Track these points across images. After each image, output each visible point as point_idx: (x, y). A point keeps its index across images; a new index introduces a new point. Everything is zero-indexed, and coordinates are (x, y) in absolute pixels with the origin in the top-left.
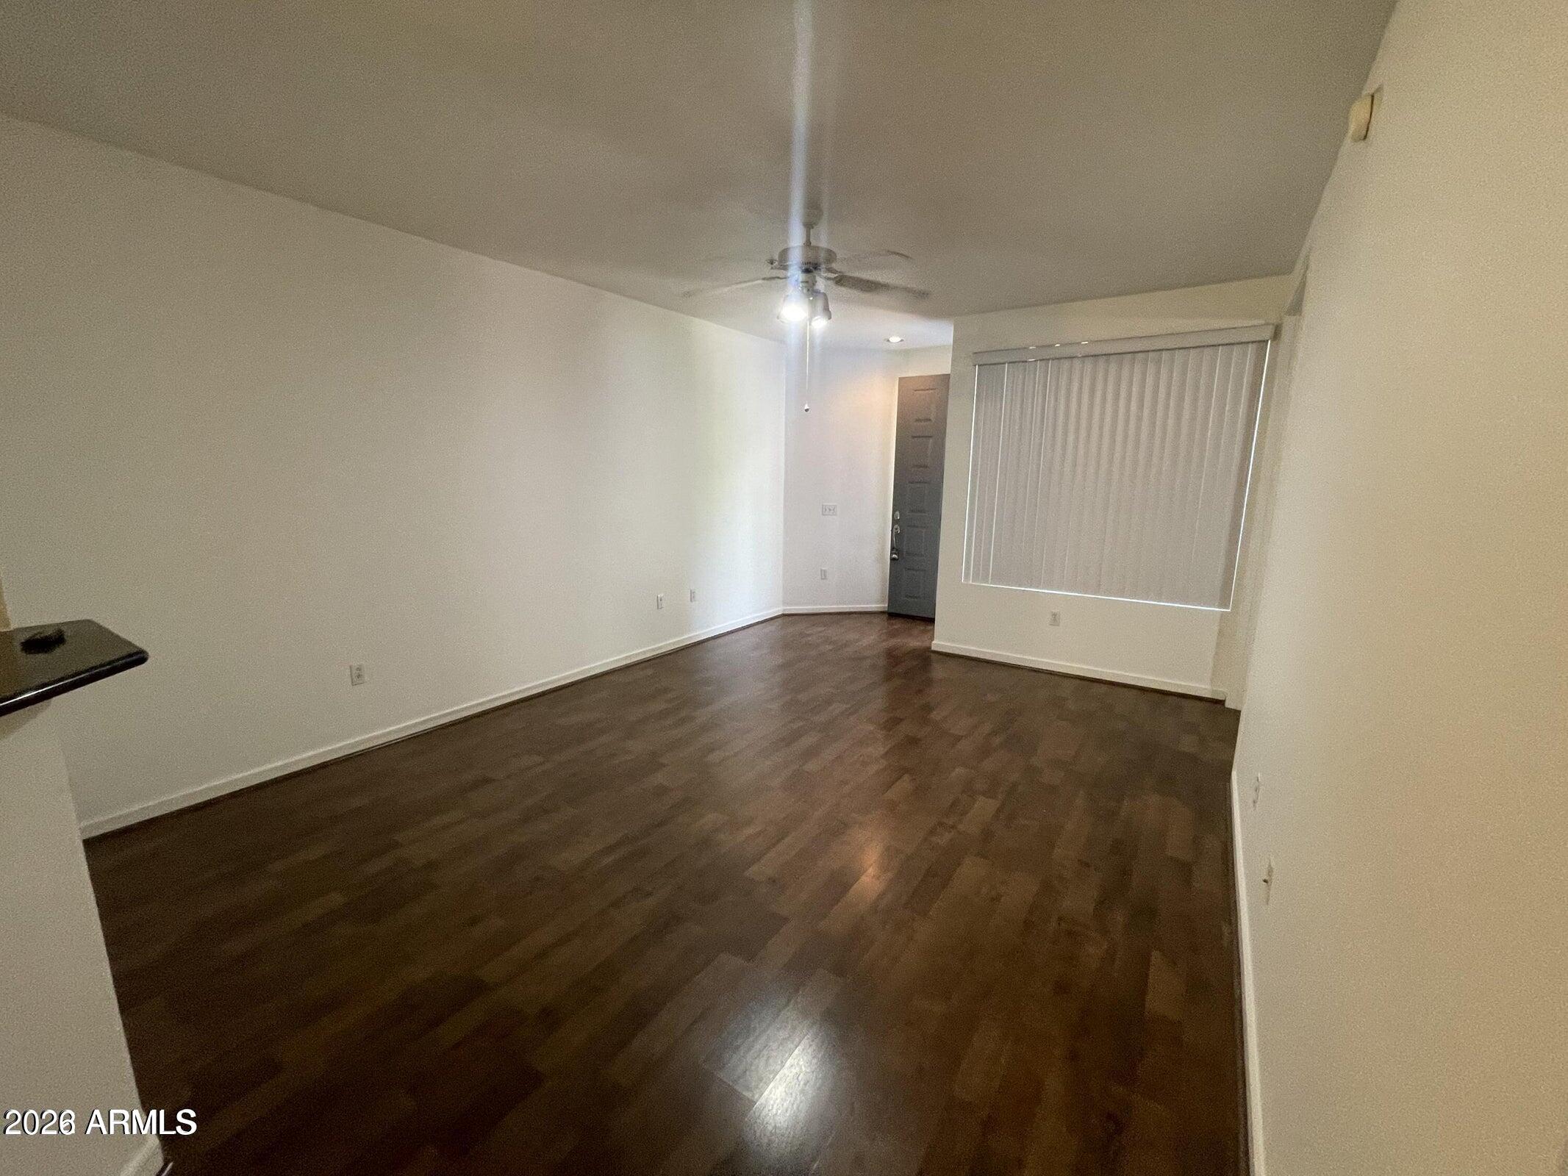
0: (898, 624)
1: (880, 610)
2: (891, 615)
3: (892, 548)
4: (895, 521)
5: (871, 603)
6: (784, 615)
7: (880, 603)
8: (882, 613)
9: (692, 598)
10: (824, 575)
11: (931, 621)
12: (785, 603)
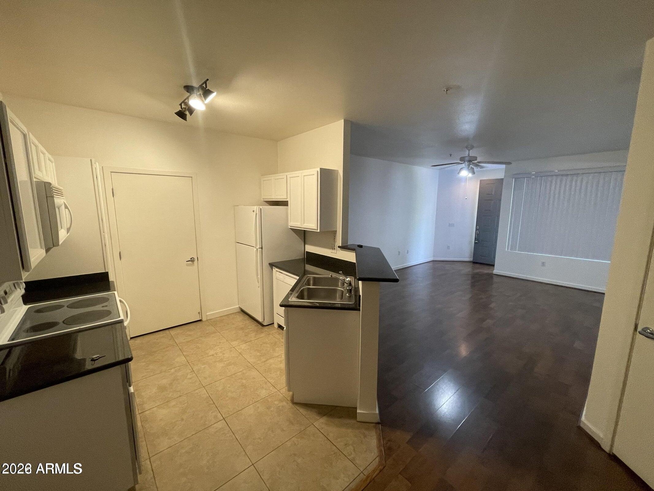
0: (477, 266)
1: (469, 261)
2: (474, 263)
3: (475, 239)
4: (476, 230)
5: (466, 258)
6: (433, 261)
7: (469, 258)
8: (470, 262)
9: (408, 252)
10: (448, 247)
11: (493, 265)
12: (434, 256)
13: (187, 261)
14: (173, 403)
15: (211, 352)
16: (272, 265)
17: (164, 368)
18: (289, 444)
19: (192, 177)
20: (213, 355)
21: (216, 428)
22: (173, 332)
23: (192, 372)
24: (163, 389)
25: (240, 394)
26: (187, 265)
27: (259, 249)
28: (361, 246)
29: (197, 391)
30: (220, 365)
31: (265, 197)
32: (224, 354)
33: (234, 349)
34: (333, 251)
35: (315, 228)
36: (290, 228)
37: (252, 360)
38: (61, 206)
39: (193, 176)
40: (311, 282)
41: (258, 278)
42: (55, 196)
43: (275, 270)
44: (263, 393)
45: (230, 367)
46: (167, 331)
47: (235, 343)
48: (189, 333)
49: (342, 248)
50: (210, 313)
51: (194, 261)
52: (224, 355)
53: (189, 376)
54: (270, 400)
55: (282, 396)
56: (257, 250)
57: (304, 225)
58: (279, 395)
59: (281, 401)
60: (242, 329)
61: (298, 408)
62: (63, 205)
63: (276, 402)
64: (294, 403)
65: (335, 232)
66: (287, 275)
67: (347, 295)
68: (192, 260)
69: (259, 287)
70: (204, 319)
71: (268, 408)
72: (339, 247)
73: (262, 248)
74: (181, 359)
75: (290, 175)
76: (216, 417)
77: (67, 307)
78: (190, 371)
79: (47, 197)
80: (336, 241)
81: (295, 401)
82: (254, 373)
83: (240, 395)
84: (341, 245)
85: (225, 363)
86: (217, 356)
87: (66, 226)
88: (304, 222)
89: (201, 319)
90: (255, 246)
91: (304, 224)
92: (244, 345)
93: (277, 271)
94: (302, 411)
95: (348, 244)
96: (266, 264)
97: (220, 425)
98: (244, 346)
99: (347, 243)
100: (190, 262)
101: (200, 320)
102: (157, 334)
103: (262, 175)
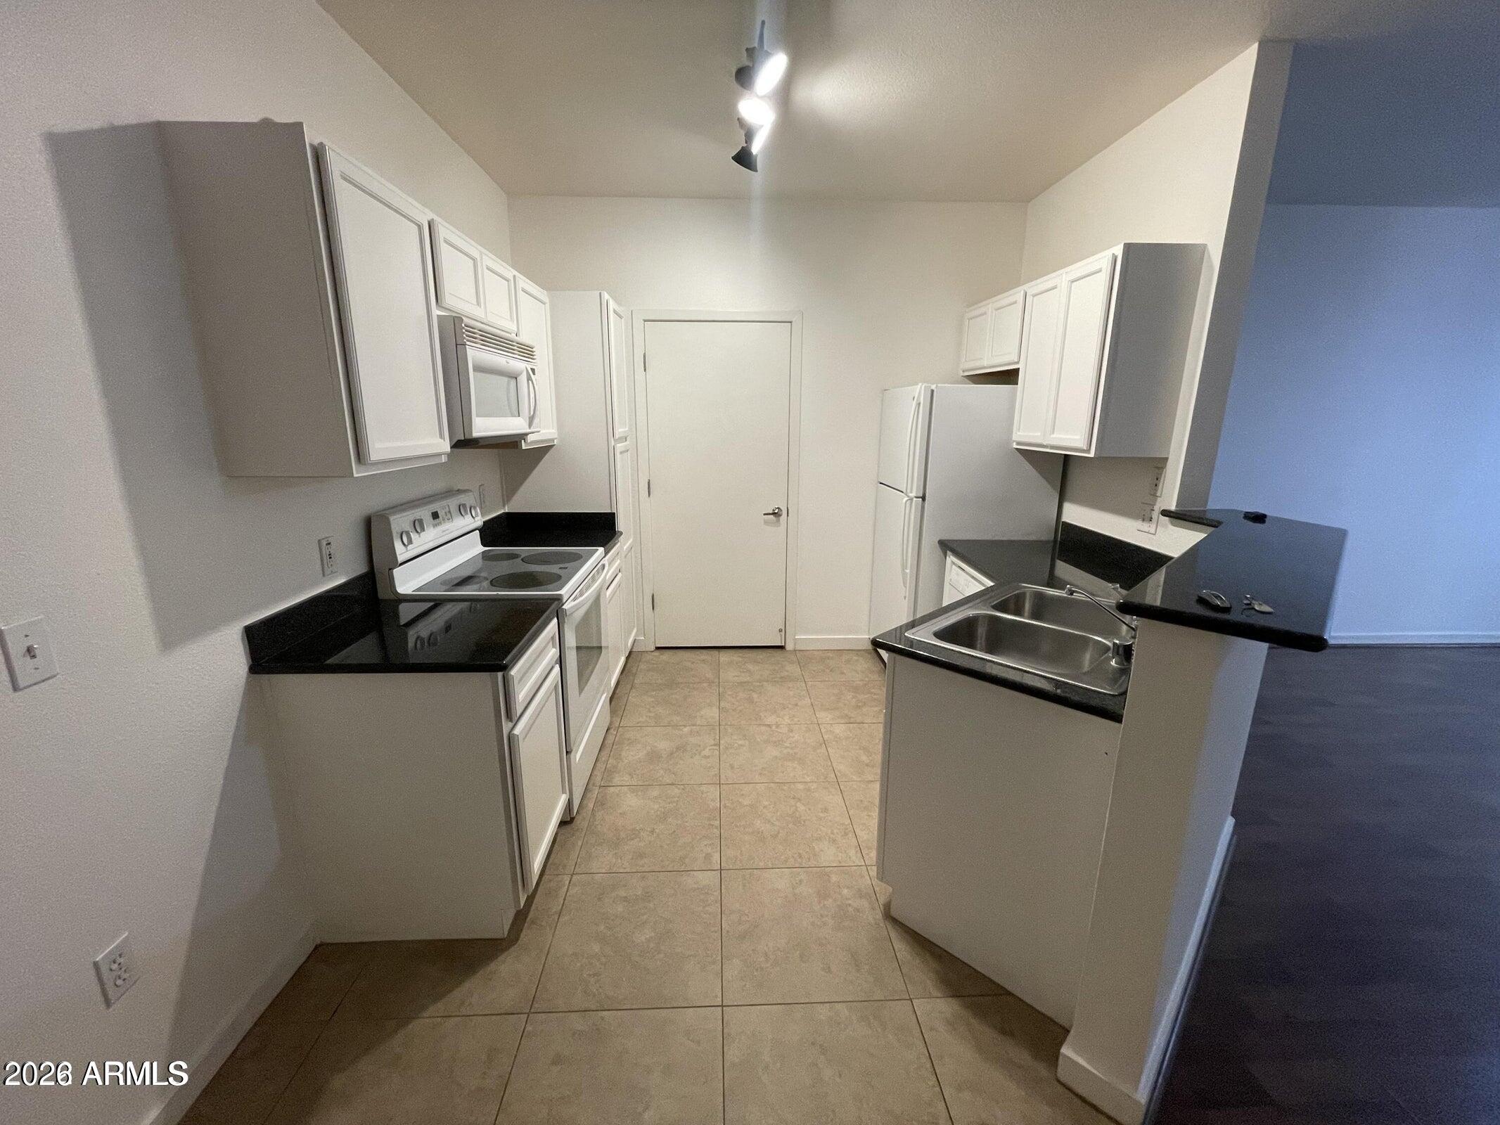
13: (765, 514)
14: (655, 792)
15: (771, 719)
16: (946, 546)
17: (676, 719)
18: (823, 1012)
19: (791, 322)
20: (769, 726)
21: (696, 883)
22: (724, 657)
23: (715, 745)
24: (654, 756)
25: (779, 833)
26: (766, 522)
27: (915, 499)
28: (1259, 518)
29: (704, 788)
30: (772, 752)
31: (968, 365)
32: (792, 731)
33: (817, 728)
34: (1145, 526)
35: (1083, 445)
36: (1018, 447)
37: (841, 767)
38: (519, 375)
39: (794, 320)
40: (1027, 606)
41: (904, 574)
42: (468, 343)
43: (951, 558)
44: (828, 855)
45: (789, 764)
46: (715, 652)
47: (824, 716)
48: (750, 667)
49: (1174, 517)
50: (804, 637)
51: (780, 515)
52: (791, 734)
53: (706, 752)
54: (834, 878)
55: (869, 882)
56: (911, 499)
57: (1052, 436)
58: (862, 877)
59: (860, 894)
60: (856, 689)
61: (893, 935)
62: (525, 373)
63: (845, 891)
64: (889, 917)
65: (1159, 465)
66: (973, 577)
67: (1113, 663)
68: (776, 514)
69: (905, 597)
70: (789, 647)
71: (823, 895)
72: (1165, 513)
73: (924, 498)
74: (711, 713)
75: (1033, 287)
76: (708, 857)
77: (522, 560)
78: (713, 742)
79: (456, 345)
80: (1158, 494)
81: (893, 913)
82: (834, 799)
83: (777, 836)
84: (1173, 508)
85: (785, 751)
86: (777, 731)
87: (527, 411)
88: (1054, 429)
89: (783, 645)
90: (904, 491)
91: (1053, 433)
92: (843, 727)
93: (954, 563)
94: (902, 948)
95: (1208, 507)
96: (930, 542)
97: (708, 879)
98: (839, 729)
99: (1206, 502)
100: (772, 516)
101: (781, 647)
102: (698, 652)
103: (968, 306)
